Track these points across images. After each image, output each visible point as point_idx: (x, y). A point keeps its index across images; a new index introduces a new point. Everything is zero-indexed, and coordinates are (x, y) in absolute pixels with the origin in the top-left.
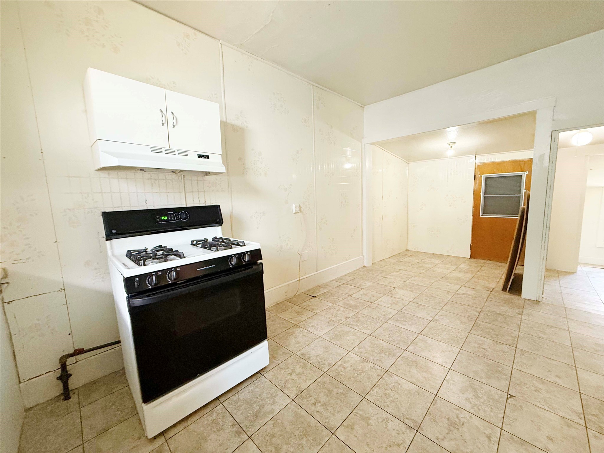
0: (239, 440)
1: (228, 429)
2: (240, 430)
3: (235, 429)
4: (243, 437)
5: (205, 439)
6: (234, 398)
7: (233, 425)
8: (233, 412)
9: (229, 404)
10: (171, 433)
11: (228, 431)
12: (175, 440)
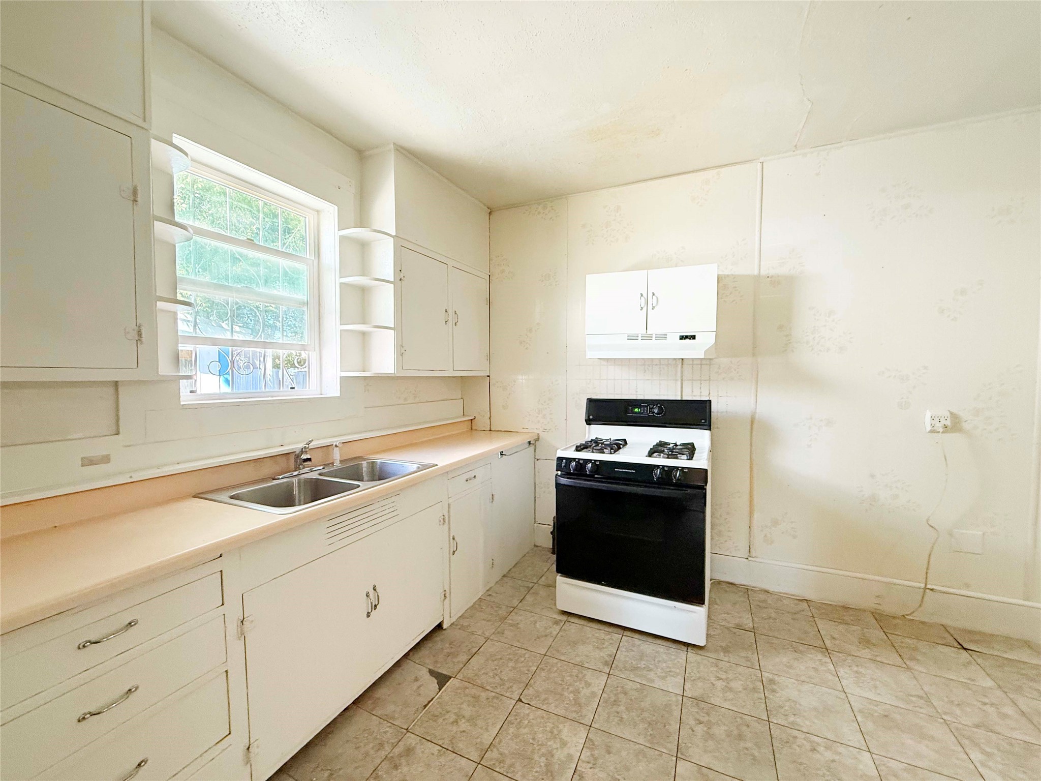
0: (601, 667)
1: (604, 654)
2: (611, 663)
3: (607, 659)
4: (606, 668)
5: (584, 643)
6: (637, 642)
7: (611, 656)
8: (622, 649)
9: (627, 642)
10: (573, 620)
11: (602, 654)
12: (570, 625)
